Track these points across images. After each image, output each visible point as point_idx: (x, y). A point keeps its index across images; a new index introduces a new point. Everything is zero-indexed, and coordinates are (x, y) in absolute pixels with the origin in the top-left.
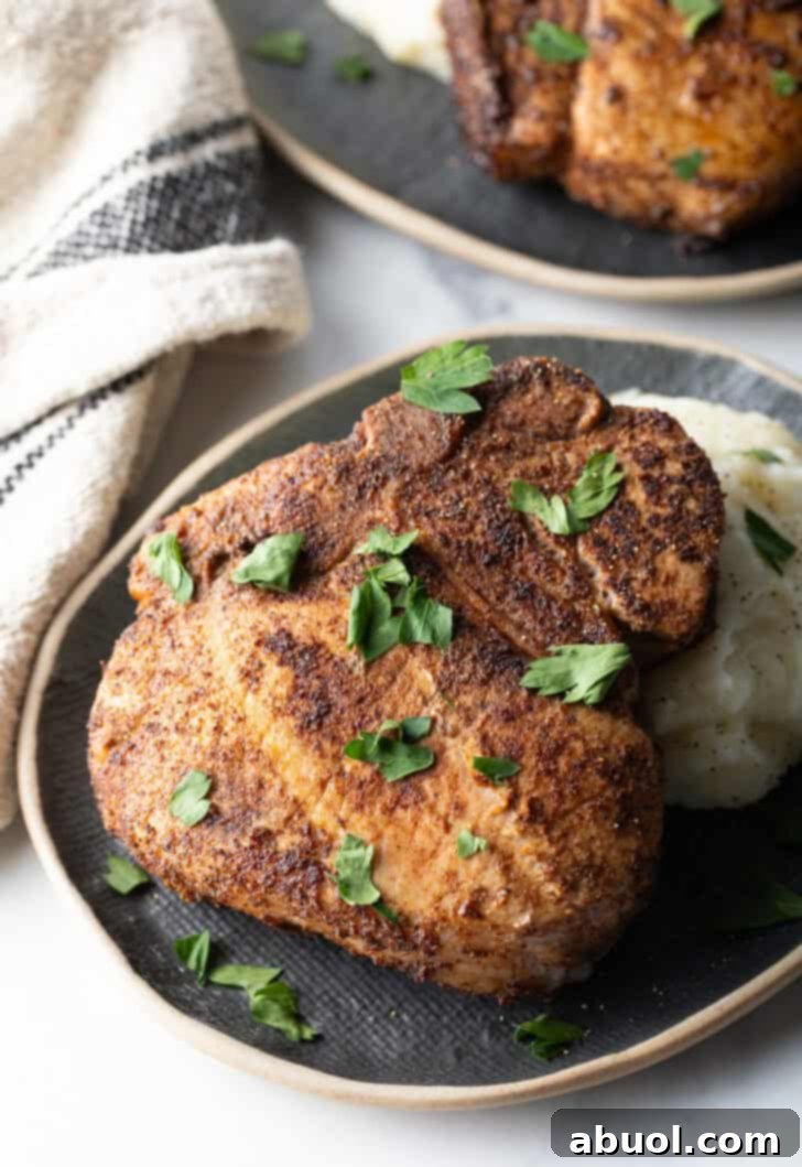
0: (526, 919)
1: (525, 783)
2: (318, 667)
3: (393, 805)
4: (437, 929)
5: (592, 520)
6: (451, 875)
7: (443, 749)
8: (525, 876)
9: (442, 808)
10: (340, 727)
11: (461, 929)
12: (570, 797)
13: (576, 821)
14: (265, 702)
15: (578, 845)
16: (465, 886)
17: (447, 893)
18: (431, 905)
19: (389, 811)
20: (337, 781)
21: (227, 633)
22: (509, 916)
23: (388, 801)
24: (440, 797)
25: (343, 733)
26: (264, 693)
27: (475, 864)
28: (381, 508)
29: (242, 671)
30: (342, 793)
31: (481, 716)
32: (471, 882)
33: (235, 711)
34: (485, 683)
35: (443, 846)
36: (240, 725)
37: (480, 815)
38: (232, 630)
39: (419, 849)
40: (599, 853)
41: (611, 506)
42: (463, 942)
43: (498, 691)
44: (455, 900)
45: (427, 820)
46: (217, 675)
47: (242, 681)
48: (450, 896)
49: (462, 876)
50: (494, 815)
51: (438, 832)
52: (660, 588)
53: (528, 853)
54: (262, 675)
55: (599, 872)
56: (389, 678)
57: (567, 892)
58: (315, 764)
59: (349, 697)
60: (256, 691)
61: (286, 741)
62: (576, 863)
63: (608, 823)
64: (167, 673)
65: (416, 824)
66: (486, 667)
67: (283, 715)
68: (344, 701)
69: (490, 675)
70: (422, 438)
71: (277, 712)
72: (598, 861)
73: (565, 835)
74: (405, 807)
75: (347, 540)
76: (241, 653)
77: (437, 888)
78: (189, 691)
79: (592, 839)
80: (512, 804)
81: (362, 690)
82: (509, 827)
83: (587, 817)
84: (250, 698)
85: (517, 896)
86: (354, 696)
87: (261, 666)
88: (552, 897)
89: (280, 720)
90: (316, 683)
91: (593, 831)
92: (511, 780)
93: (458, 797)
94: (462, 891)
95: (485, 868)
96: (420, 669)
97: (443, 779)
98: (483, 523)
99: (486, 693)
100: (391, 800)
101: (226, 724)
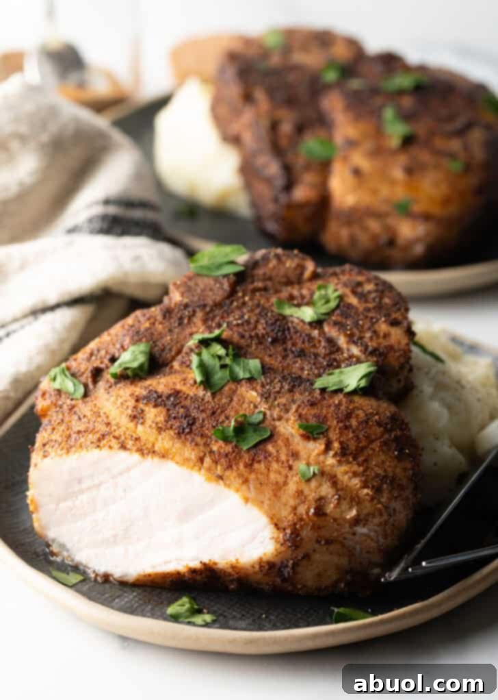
0: (354, 512)
1: (333, 435)
2: (180, 402)
3: (250, 462)
4: (298, 526)
5: (329, 314)
6: (300, 493)
7: (275, 427)
8: (347, 486)
9: (283, 457)
10: (204, 429)
11: (314, 525)
12: (364, 438)
13: (371, 452)
14: (150, 427)
15: (376, 465)
16: (310, 498)
17: (299, 504)
18: (291, 512)
19: (249, 466)
20: (210, 456)
21: (114, 403)
22: (342, 512)
23: (247, 460)
24: (280, 452)
25: (207, 432)
26: (149, 422)
27: (313, 484)
28: (195, 326)
29: (130, 416)
30: (216, 462)
31: (294, 407)
32: (313, 494)
33: (132, 436)
34: (291, 391)
35: (290, 477)
36: (137, 442)
37: (309, 457)
38: (117, 400)
39: (274, 482)
40: (389, 469)
41: (338, 307)
42: (316, 534)
43: (301, 394)
44: (306, 507)
45: (275, 466)
46: (113, 423)
47: (132, 421)
48: (302, 505)
49: (306, 491)
50: (319, 455)
51: (284, 471)
52: (381, 340)
53: (346, 473)
54: (145, 415)
55: (393, 480)
56: (229, 399)
57: (375, 493)
58: (193, 450)
59: (206, 413)
60: (143, 423)
61: (171, 443)
62: (377, 475)
63: (390, 453)
64: (79, 432)
65: (269, 469)
66: (289, 383)
67: (165, 431)
68: (202, 416)
69: (294, 386)
70: (211, 290)
71: (160, 430)
72: (390, 474)
73: (366, 461)
74: (259, 462)
75: (179, 345)
76: (127, 407)
77: (292, 502)
78: (98, 436)
79: (383, 462)
80: (328, 447)
81: (213, 407)
82: (330, 460)
83: (377, 449)
84: (140, 428)
85: (345, 499)
86: (209, 412)
87: (143, 411)
88: (367, 497)
89: (163, 434)
90: (182, 411)
91: (383, 457)
92: (324, 433)
93: (292, 449)
94: (309, 501)
95: (320, 485)
96: (247, 391)
97: (280, 442)
98: (262, 324)
99: (293, 396)
100: (249, 460)
101: (128, 444)
